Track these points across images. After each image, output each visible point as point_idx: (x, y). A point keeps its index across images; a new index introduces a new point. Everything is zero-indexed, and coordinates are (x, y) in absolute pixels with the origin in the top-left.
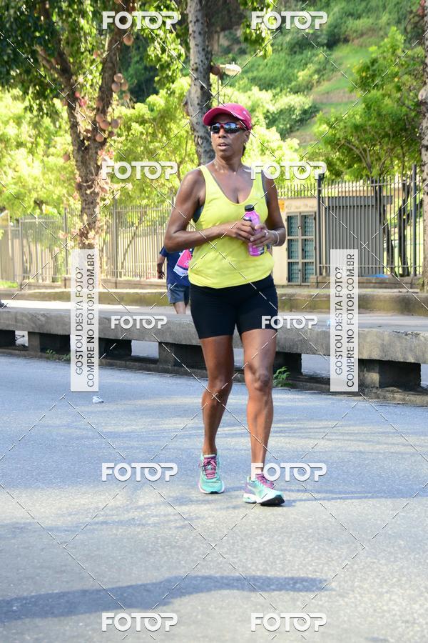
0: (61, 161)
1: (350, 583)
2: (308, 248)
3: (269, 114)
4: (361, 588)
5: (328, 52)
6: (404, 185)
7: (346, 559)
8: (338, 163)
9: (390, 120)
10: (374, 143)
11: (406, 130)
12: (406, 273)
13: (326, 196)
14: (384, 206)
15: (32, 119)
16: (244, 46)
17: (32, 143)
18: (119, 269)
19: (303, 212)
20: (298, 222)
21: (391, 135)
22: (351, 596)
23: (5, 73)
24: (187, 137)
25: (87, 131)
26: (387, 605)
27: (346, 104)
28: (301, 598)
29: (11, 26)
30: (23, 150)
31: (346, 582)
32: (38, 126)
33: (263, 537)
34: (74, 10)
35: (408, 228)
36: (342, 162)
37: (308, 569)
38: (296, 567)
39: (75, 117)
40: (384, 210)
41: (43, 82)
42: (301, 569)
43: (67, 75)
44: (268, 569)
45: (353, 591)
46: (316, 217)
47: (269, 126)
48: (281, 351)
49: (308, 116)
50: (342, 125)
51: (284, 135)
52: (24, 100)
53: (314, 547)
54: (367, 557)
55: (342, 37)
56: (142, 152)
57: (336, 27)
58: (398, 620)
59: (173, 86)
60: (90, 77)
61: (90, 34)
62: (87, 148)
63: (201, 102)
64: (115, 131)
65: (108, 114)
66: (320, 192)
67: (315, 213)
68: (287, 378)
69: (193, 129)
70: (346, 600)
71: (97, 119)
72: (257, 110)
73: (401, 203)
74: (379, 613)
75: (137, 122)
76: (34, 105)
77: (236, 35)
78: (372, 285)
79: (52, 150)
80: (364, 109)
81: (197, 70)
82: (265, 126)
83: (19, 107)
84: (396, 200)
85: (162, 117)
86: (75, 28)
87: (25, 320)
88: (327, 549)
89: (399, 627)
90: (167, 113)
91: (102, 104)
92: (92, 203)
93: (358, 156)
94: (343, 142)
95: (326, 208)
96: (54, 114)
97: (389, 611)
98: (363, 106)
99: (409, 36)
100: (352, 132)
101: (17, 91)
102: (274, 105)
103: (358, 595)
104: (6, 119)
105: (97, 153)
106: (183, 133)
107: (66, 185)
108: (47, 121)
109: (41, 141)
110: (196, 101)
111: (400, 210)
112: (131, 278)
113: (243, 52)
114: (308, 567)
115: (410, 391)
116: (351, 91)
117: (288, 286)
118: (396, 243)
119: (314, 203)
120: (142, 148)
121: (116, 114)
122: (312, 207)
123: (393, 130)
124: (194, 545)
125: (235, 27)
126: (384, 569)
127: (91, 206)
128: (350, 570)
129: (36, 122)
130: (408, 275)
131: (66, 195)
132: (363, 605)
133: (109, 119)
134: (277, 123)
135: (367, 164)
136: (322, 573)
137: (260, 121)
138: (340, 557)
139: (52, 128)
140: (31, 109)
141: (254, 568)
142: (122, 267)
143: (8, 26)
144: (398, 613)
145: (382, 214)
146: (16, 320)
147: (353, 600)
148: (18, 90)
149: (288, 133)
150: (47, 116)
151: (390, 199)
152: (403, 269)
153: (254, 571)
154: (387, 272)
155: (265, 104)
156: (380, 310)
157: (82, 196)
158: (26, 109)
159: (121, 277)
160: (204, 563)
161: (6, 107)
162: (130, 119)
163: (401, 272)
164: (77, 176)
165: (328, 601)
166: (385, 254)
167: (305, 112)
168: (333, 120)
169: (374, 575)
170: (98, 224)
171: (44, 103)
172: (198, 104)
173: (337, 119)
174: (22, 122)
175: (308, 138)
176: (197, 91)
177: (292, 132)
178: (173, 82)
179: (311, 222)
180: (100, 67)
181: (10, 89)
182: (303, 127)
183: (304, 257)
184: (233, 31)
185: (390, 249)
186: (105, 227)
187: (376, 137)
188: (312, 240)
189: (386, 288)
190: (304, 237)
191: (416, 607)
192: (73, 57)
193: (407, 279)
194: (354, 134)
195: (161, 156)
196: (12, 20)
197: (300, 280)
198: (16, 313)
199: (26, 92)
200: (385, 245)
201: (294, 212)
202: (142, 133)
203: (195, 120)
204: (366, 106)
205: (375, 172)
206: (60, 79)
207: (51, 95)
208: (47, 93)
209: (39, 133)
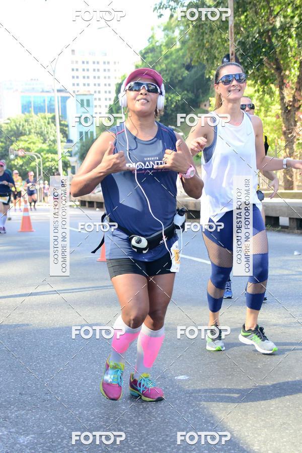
0: (274, 119)
15: (258, 96)
25: (290, 101)
29: (250, 47)
32: (262, 100)
34: (285, 35)
39: (283, 94)
41: (265, 76)
43: (279, 71)
52: (255, 86)
60: (293, 71)
61: (294, 46)
62: (289, 111)
71: (296, 94)
76: (260, 89)
79: (269, 113)
83: (252, 91)
86: (285, 44)
91: (299, 86)
92: (292, 142)
96: (271, 93)
101: (251, 82)
105: (295, 113)
107: (277, 132)
108: (267, 97)
109: (263, 109)
127: (291, 144)
129: (261, 98)
131: (277, 138)
139: (269, 101)
140: (258, 91)
143: (248, 47)
150: (267, 93)
157: (286, 138)
158: (255, 91)
164: (283, 127)
170: (295, 154)
171: (266, 87)
180: (299, 65)
186: (299, 155)
192: (283, 60)
196: (250, 43)
199: (256, 82)
206: (275, 73)
207: (270, 83)
208: (267, 82)
209: (262, 104)
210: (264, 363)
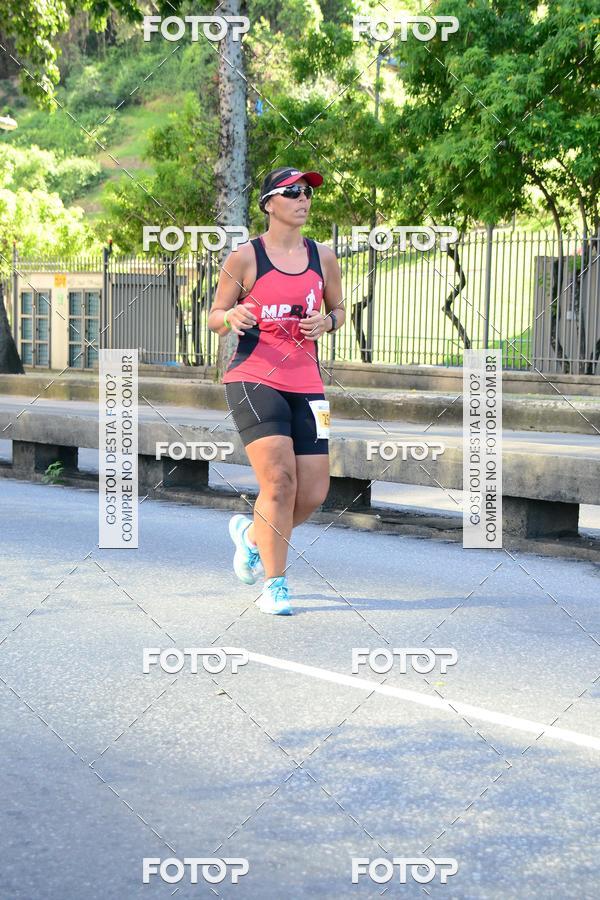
1: (110, 702)
2: (92, 330)
3: (50, 177)
4: (122, 707)
5: (118, 114)
6: (199, 265)
7: (108, 675)
8: (128, 237)
9: (185, 193)
11: (201, 205)
12: (199, 362)
13: (113, 272)
14: (177, 287)
16: (22, 98)
19: (87, 289)
20: (82, 300)
21: (186, 209)
22: (110, 716)
26: (148, 725)
27: (138, 172)
31: (106, 701)
33: (16, 653)
35: (203, 312)
36: (132, 236)
40: (177, 292)
45: (113, 711)
46: (102, 295)
47: (50, 190)
48: (55, 443)
49: (94, 182)
50: (132, 194)
51: (67, 201)
55: (133, 98)
57: (125, 87)
58: (159, 741)
66: (106, 267)
67: (101, 291)
68: (60, 474)
72: (37, 171)
73: (195, 285)
74: (139, 734)
77: (12, 85)
78: (162, 373)
80: (157, 179)
82: (46, 190)
84: (190, 281)
89: (158, 749)
94: (132, 214)
95: (113, 286)
97: (150, 732)
98: (157, 176)
99: (206, 104)
100: (143, 204)
102: (56, 167)
111: (194, 292)
113: (21, 105)
115: (197, 490)
116: (144, 159)
117: (68, 371)
118: (190, 329)
119: (100, 279)
122: (98, 284)
123: (188, 204)
125: (11, 77)
126: (150, 686)
128: (112, 688)
130: (202, 364)
132: (122, 726)
134: (60, 188)
136: (79, 692)
137: (41, 184)
138: (102, 674)
144: (160, 733)
145: (175, 294)
149: (72, 200)
151: (184, 280)
152: (197, 357)
154: (179, 360)
155: (46, 166)
156: (170, 401)
163: (194, 361)
166: (178, 340)
167: (91, 178)
168: (122, 188)
173: (126, 188)
175: (94, 207)
177: (77, 198)
179: (96, 302)
182: (89, 195)
183: (88, 339)
184: (9, 81)
185: (183, 335)
187: (170, 210)
188: (96, 321)
189: (177, 377)
190: (88, 317)
191: (181, 726)
193: (200, 369)
194: (145, 205)
197: (82, 365)
200: (178, 332)
201: (77, 289)
204: (160, 175)
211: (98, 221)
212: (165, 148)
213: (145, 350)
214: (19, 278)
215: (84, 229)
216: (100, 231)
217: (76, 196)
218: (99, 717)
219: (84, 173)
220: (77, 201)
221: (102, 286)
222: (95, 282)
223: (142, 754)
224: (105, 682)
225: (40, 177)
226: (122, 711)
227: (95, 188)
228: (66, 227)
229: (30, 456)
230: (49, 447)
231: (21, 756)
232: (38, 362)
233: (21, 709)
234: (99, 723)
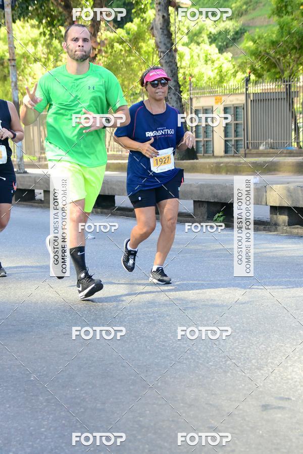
1: (265, 360)
2: (239, 130)
3: (211, 35)
4: (272, 363)
7: (262, 344)
8: (260, 69)
9: (297, 37)
10: (285, 54)
13: (251, 92)
14: (292, 99)
15: (45, 41)
17: (45, 58)
18: (107, 147)
19: (235, 104)
20: (232, 110)
21: (298, 48)
22: (265, 369)
23: (25, 8)
24: (153, 52)
26: (291, 374)
27: (266, 26)
28: (230, 371)
30: (39, 64)
31: (263, 359)
32: (50, 46)
36: (263, 68)
37: (235, 351)
38: (228, 350)
40: (292, 102)
41: (52, 14)
42: (231, 351)
43: (68, 10)
44: (208, 351)
45: (267, 366)
46: (244, 107)
47: (211, 43)
48: (219, 201)
49: (239, 36)
50: (263, 41)
51: (221, 50)
52: (39, 27)
53: (240, 336)
54: (277, 342)
56: (122, 63)
58: (298, 385)
59: (144, 16)
63: (163, 26)
64: (103, 49)
65: (98, 37)
66: (247, 89)
67: (244, 105)
68: (223, 220)
69: (157, 46)
70: (262, 371)
72: (203, 32)
74: (285, 380)
75: (117, 42)
76: (46, 31)
78: (283, 155)
79: (59, 63)
80: (279, 29)
81: (159, 4)
82: (208, 44)
83: (35, 33)
84: (301, 94)
85: (135, 38)
87: (42, 182)
88: (249, 337)
89: (299, 390)
90: (139, 36)
91: (93, 30)
93: (274, 63)
94: (263, 53)
95: (251, 101)
96: (60, 38)
97: (292, 379)
98: (278, 27)
100: (270, 46)
101: (34, 22)
102: (215, 28)
103: (270, 368)
104: (27, 42)
106: (150, 49)
108: (56, 42)
109: (51, 57)
110: (159, 27)
112: (115, 153)
114: (235, 349)
116: (270, 17)
117: (224, 157)
118: (301, 125)
119: (243, 97)
120: (122, 61)
121: (104, 37)
122: (242, 101)
123: (299, 44)
124: (156, 335)
128: (265, 351)
129: (49, 44)
133: (98, 40)
134: (217, 41)
135: (281, 69)
136: (245, 353)
137: (205, 40)
138: (258, 343)
139: (59, 47)
140: (44, 34)
141: (198, 351)
142: (109, 145)
144: (298, 380)
145: (291, 104)
146: (35, 183)
147: (267, 371)
148: (35, 20)
149: (225, 48)
150: (56, 38)
151: (297, 94)
153: (197, 352)
154: (295, 145)
155: (208, 28)
158: (41, 33)
159: (108, 152)
160: (163, 348)
161: (27, 33)
162: (113, 40)
165: (250, 373)
166: (293, 132)
167: (237, 33)
168: (256, 37)
169: (282, 354)
171: (53, 30)
172: (161, 28)
173: (259, 38)
174: (38, 44)
175: (239, 52)
176: (160, 19)
177: (227, 47)
178: (145, 13)
179: (241, 111)
180: (92, 3)
181: (29, 20)
182: (235, 44)
183: (237, 136)
185: (297, 130)
187: (287, 49)
188: (241, 124)
189: (293, 156)
190: (236, 122)
194: (272, 48)
195: (135, 66)
197: (233, 152)
198: (35, 177)
199: (41, 22)
200: (293, 127)
201: (229, 105)
202: (121, 50)
203: (158, 40)
204: (280, 27)
205: (286, 74)
206: (64, 12)
207: (58, 24)
208: (55, 22)
209: (50, 51)
210: (39, 374)
211: (240, 61)
212: (284, 9)
213: (272, 141)
214: (194, 100)
215: (232, 66)
216: (242, 67)
217: (227, 46)
218: (259, 369)
219: (232, 31)
220: (228, 49)
221: (244, 102)
222: (240, 100)
223: (288, 393)
224: (260, 347)
225: (204, 36)
226: (273, 366)
227: (239, 40)
228: (221, 67)
229: (204, 209)
230: (215, 204)
231: (213, 393)
232: (206, 152)
233: (210, 364)
234: (259, 373)
